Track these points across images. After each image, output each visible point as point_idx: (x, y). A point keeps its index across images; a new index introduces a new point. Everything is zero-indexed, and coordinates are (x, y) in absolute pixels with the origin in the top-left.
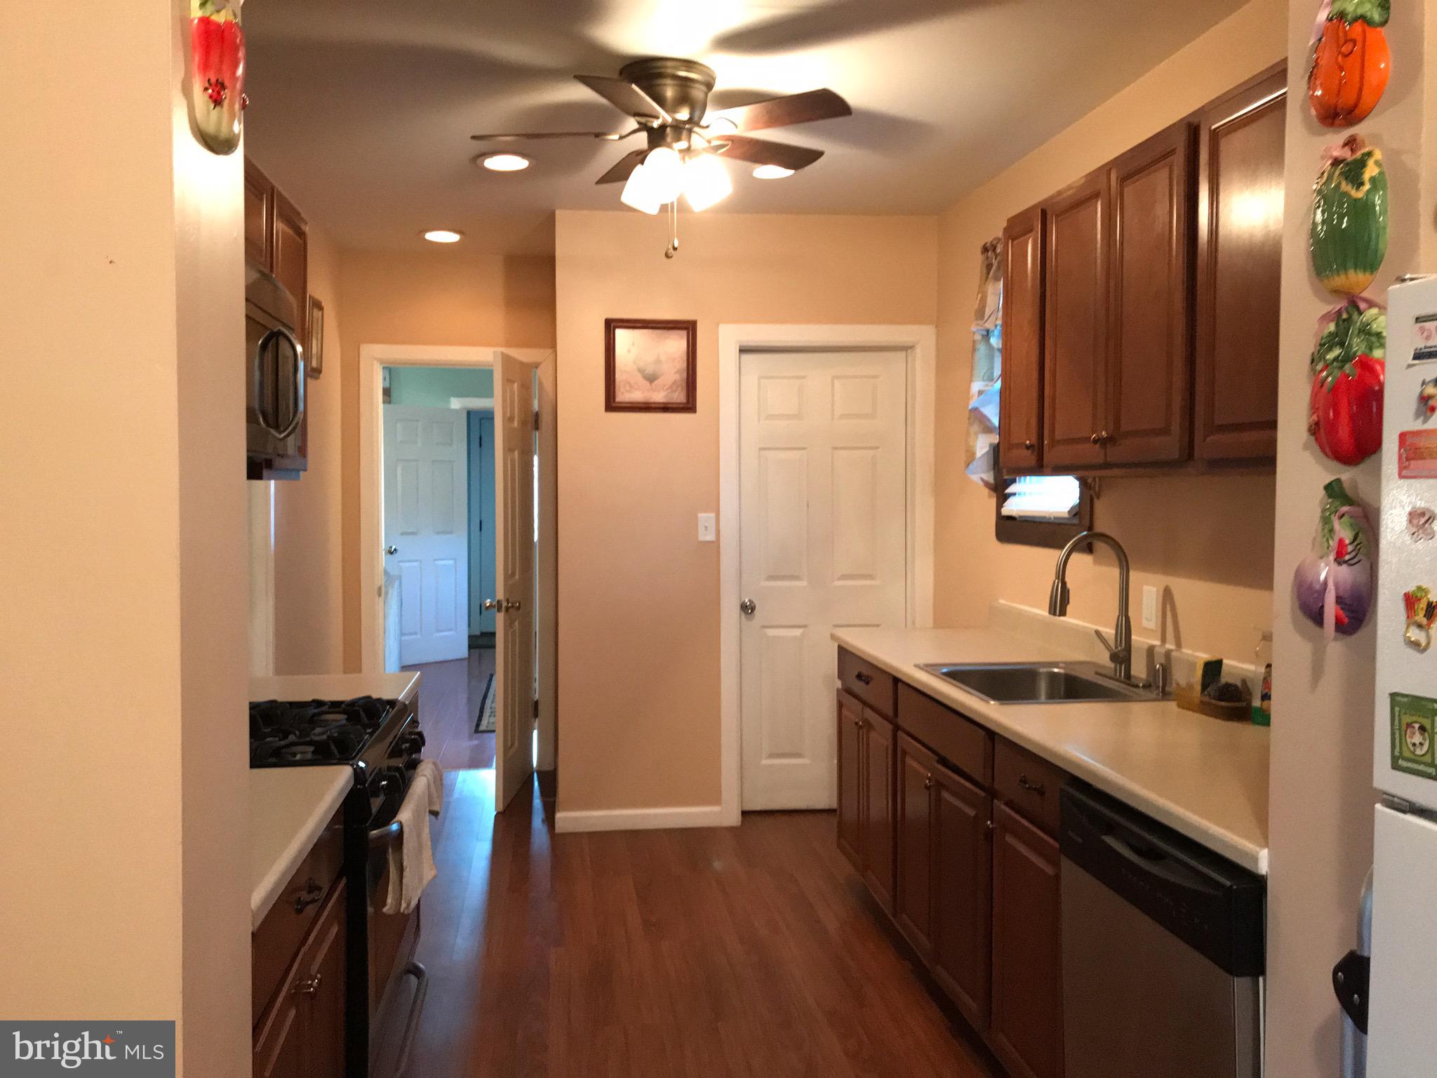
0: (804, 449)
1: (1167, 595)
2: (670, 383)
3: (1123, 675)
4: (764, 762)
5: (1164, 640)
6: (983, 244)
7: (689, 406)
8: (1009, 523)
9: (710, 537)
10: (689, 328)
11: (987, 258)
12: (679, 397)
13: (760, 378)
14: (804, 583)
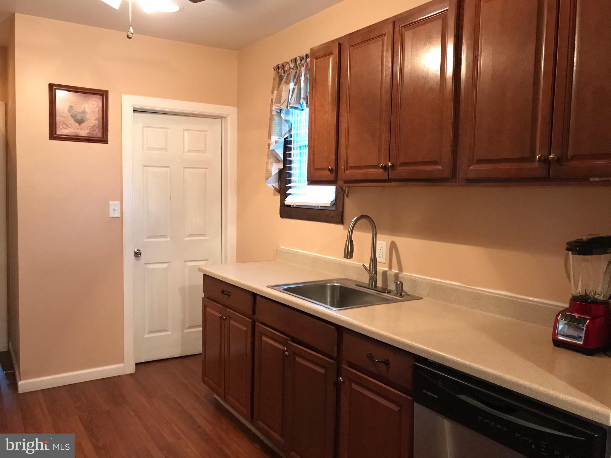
0: (168, 167)
1: (393, 246)
2: (92, 125)
3: (373, 287)
4: (146, 336)
5: (390, 267)
6: (277, 64)
7: (104, 140)
8: (288, 208)
9: (117, 215)
10: (103, 95)
11: (278, 73)
12: (98, 134)
13: (144, 126)
14: (169, 239)
